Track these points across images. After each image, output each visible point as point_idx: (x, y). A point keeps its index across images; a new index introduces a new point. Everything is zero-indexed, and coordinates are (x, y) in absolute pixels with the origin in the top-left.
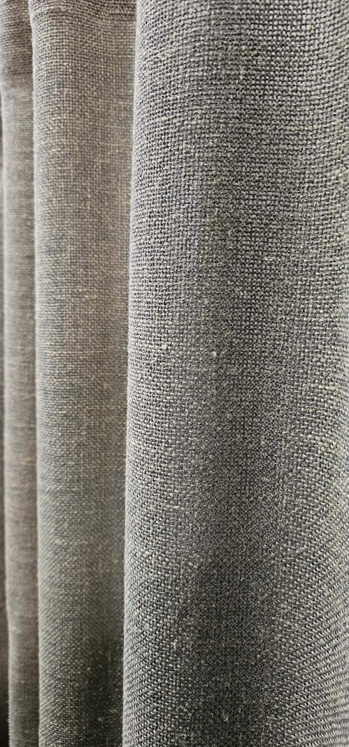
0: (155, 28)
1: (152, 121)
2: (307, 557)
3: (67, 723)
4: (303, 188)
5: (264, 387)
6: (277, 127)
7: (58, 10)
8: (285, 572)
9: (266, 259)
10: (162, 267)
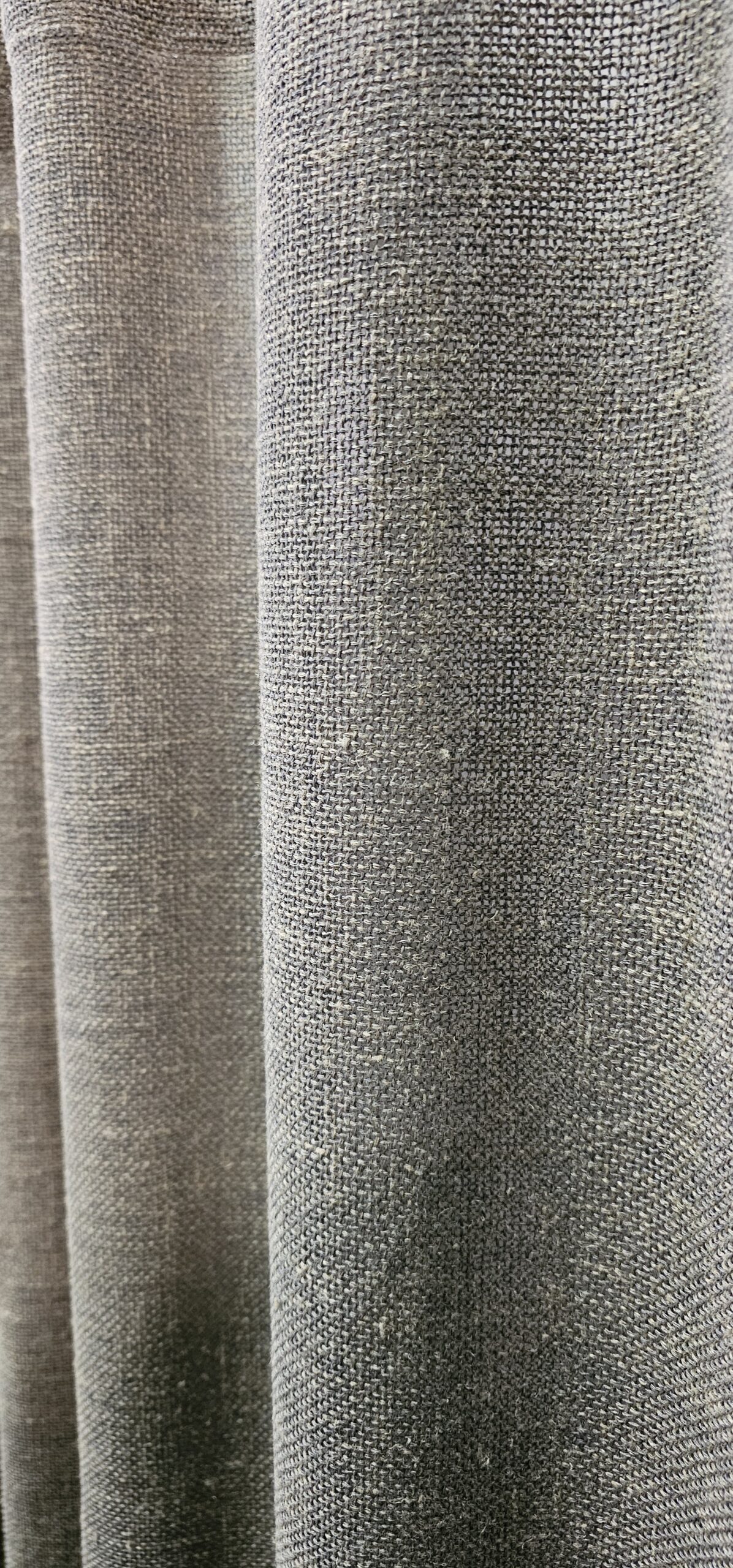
0: (303, 98)
1: (302, 288)
2: (634, 1140)
3: (141, 1495)
4: (610, 422)
5: (543, 814)
6: (557, 301)
7: (69, 32)
8: (592, 1172)
9: (540, 562)
10: (332, 582)
